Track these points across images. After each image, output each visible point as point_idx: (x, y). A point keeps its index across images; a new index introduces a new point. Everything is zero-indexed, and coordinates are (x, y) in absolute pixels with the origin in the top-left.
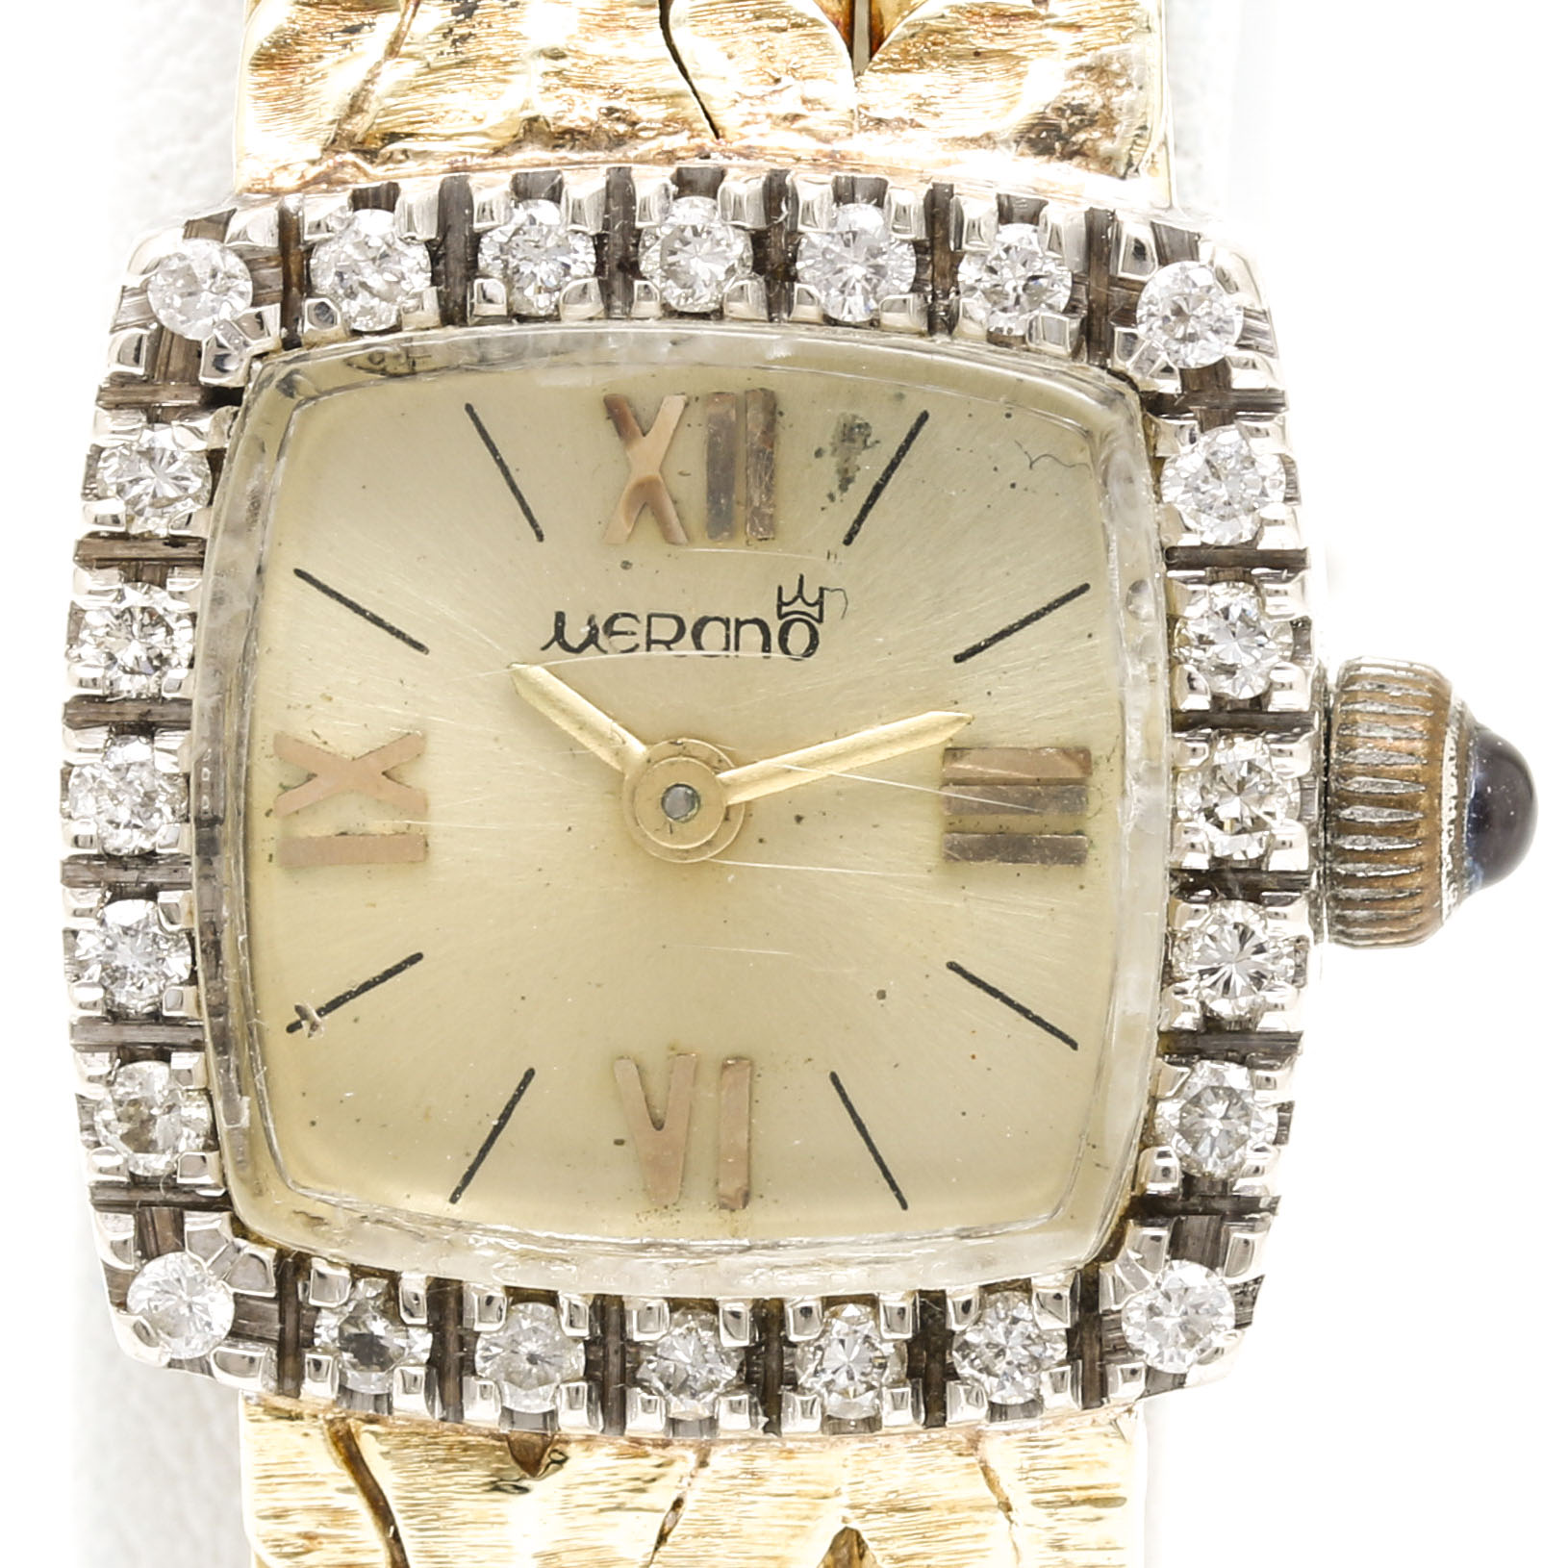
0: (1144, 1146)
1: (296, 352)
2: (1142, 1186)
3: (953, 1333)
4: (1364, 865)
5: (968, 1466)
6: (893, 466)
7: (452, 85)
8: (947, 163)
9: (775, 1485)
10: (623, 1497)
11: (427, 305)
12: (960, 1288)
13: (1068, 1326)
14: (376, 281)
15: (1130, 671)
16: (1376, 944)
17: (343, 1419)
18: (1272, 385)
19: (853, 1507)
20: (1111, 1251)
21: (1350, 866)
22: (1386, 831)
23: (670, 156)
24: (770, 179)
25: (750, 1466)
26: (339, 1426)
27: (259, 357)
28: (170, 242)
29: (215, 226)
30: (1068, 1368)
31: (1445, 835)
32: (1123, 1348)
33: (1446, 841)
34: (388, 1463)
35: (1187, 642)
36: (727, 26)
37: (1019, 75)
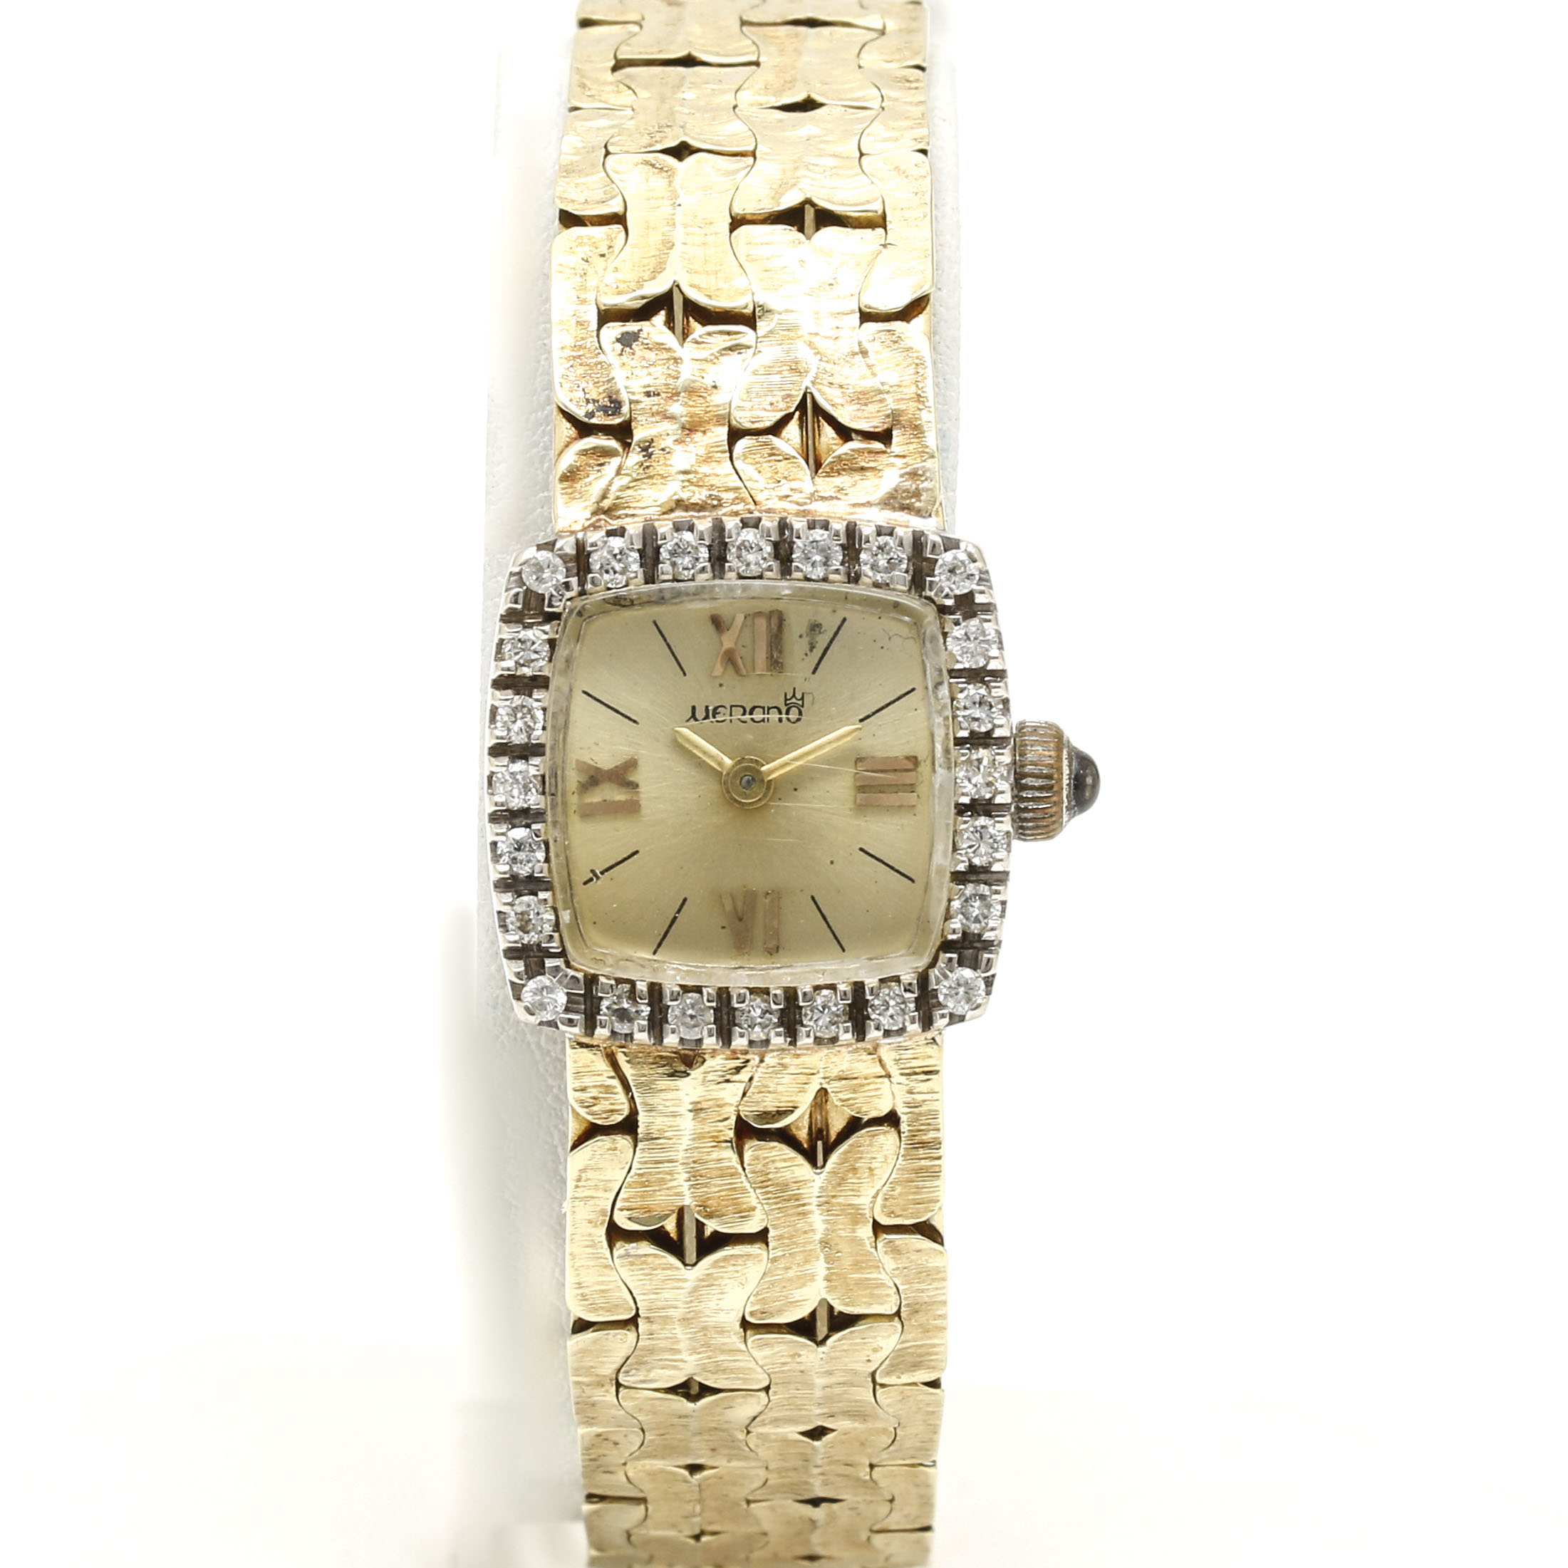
0: (946, 920)
1: (583, 597)
2: (946, 937)
3: (868, 1000)
4: (1031, 803)
5: (873, 1059)
6: (831, 641)
7: (644, 486)
8: (852, 514)
9: (792, 1070)
10: (728, 1077)
11: (639, 576)
12: (871, 981)
13: (916, 995)
14: (618, 567)
15: (937, 721)
16: (1035, 839)
17: (610, 1047)
18: (992, 601)
19: (825, 1078)
20: (933, 964)
21: (1026, 804)
22: (1040, 789)
23: (736, 514)
24: (779, 522)
25: (781, 1062)
26: (608, 1050)
27: (568, 600)
28: (531, 553)
29: (550, 546)
30: (916, 1013)
31: (1064, 790)
32: (939, 1005)
33: (1065, 793)
34: (629, 1065)
35: (958, 709)
36: (757, 460)
37: (880, 477)
